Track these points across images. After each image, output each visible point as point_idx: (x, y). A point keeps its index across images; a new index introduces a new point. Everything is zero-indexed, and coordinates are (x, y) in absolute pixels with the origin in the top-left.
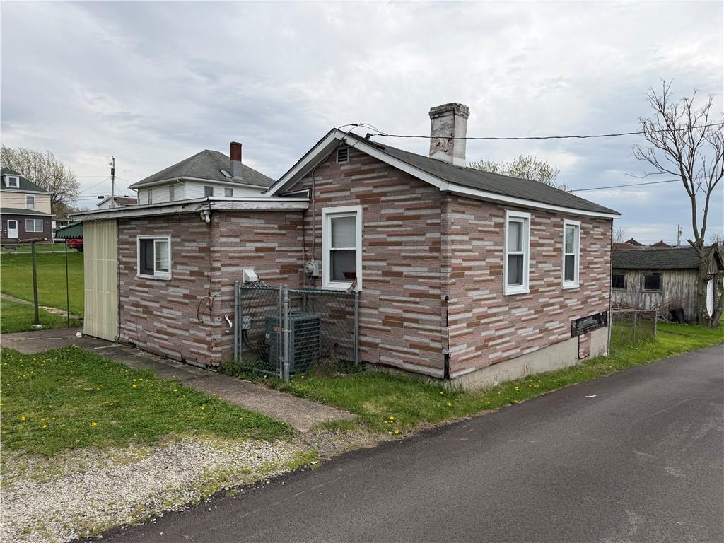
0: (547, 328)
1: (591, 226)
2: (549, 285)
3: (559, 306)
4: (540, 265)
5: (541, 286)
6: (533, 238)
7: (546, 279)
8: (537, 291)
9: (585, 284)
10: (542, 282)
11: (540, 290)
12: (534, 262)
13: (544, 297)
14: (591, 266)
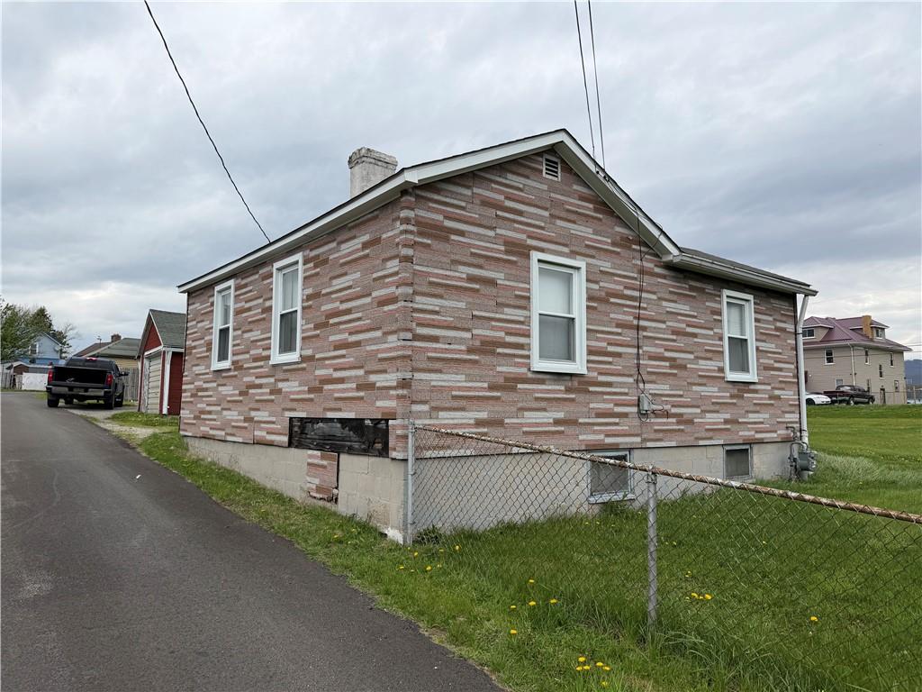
0: (253, 418)
1: (333, 245)
2: (256, 360)
3: (268, 390)
4: (246, 335)
5: (246, 361)
6: (239, 305)
7: (252, 352)
8: (241, 368)
9: (317, 356)
10: (247, 356)
11: (245, 366)
12: (239, 332)
13: (250, 375)
14: (331, 321)
